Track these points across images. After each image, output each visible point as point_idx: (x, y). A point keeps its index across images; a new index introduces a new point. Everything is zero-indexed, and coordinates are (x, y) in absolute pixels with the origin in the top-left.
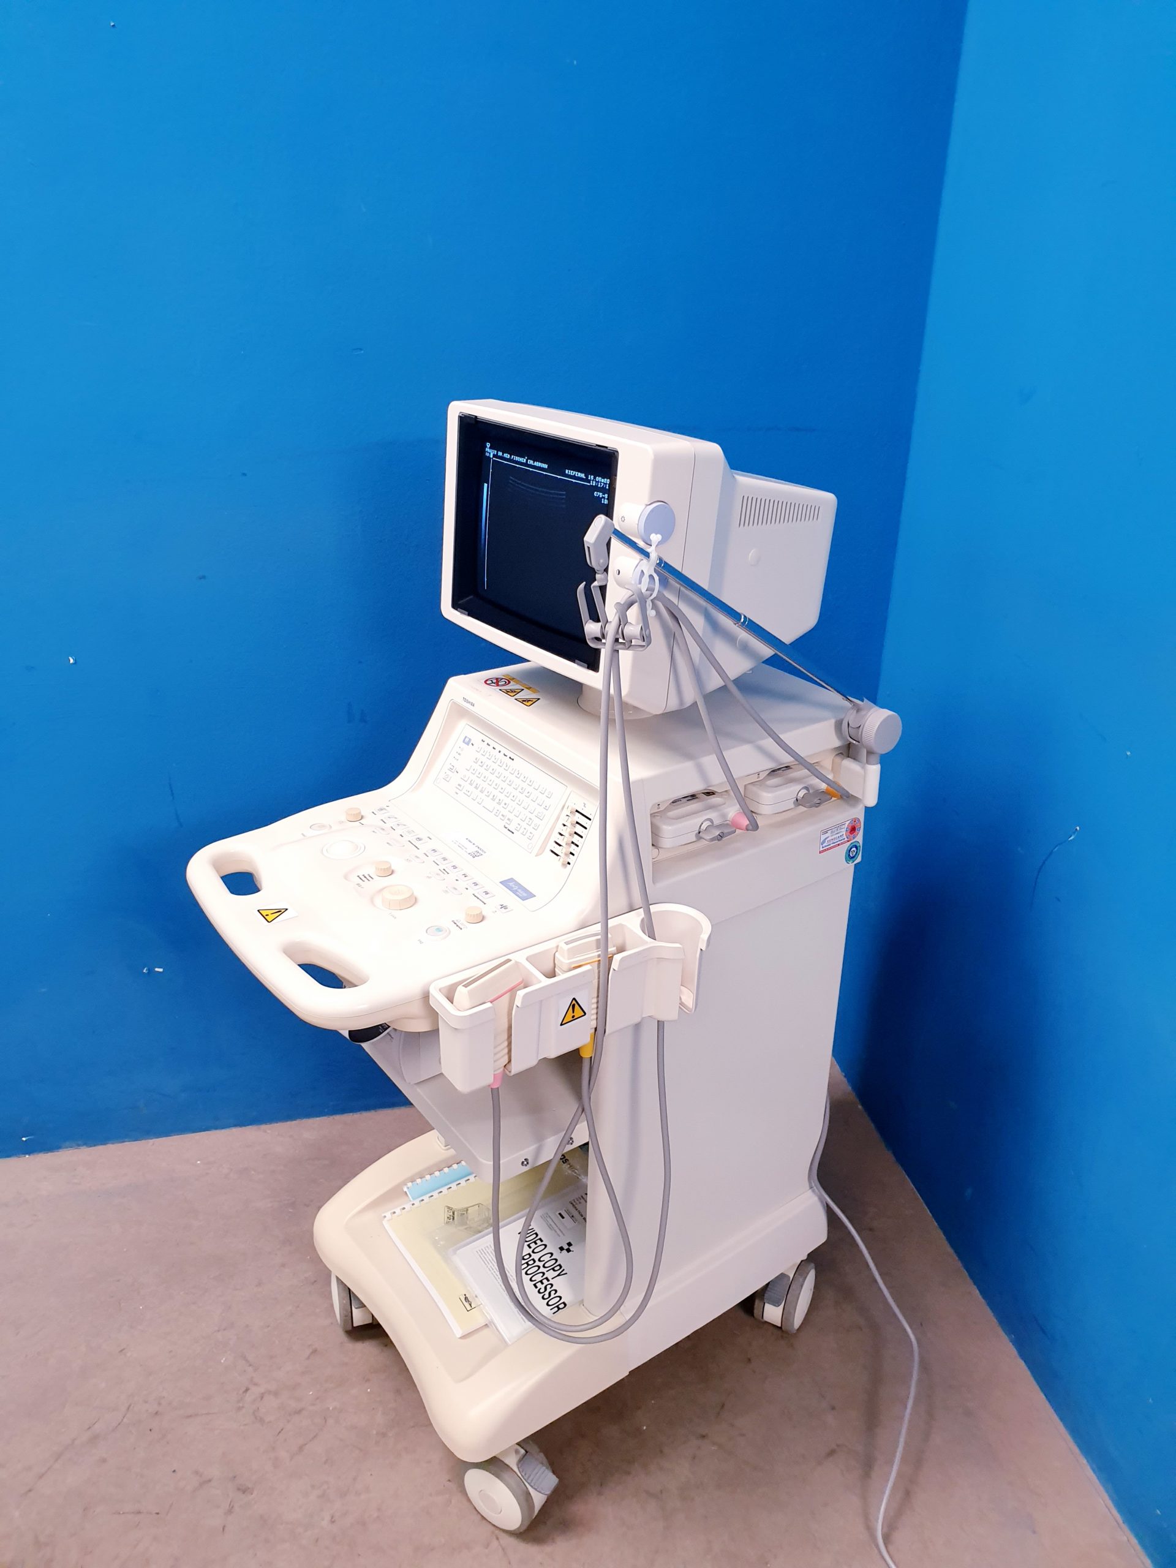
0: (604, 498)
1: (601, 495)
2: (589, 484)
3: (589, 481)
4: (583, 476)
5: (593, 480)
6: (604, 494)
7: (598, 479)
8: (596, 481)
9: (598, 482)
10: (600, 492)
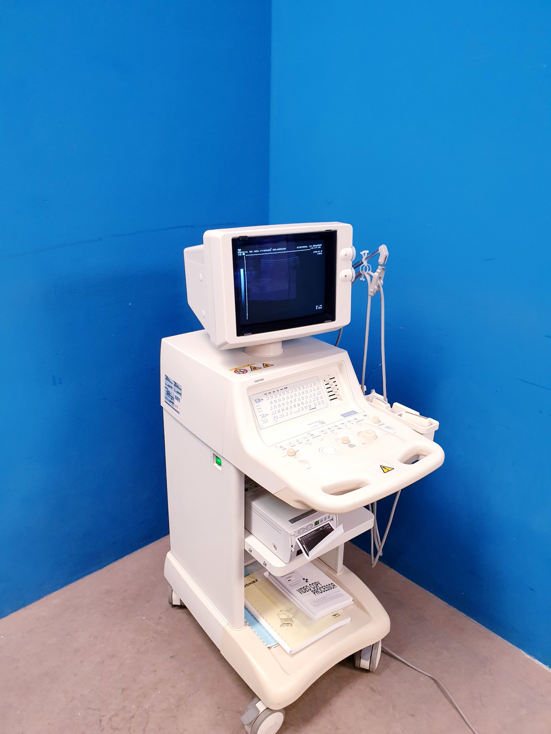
0: (318, 253)
1: (317, 252)
2: (310, 249)
3: (310, 248)
4: (306, 247)
5: (312, 247)
6: (318, 251)
7: (314, 246)
8: (313, 247)
9: (314, 247)
10: (316, 251)
